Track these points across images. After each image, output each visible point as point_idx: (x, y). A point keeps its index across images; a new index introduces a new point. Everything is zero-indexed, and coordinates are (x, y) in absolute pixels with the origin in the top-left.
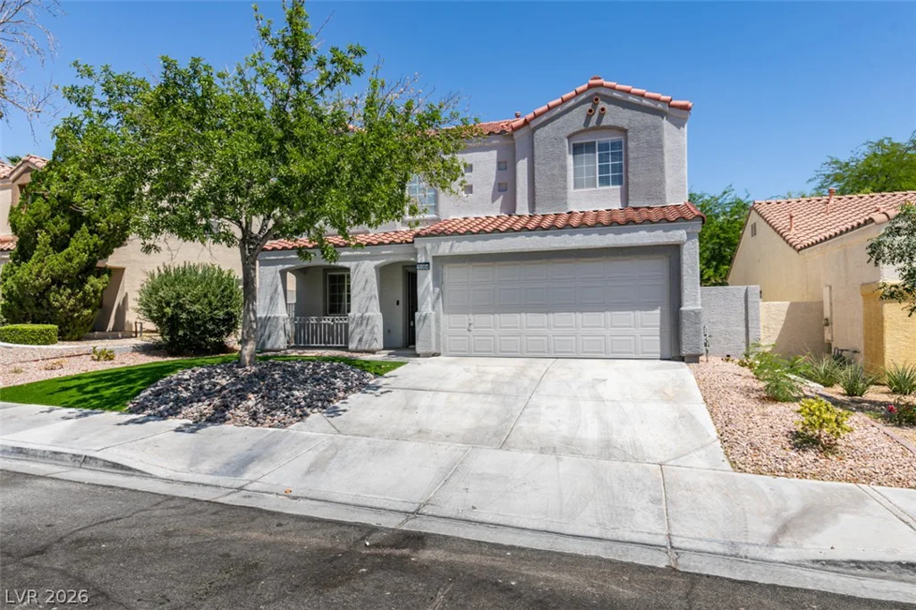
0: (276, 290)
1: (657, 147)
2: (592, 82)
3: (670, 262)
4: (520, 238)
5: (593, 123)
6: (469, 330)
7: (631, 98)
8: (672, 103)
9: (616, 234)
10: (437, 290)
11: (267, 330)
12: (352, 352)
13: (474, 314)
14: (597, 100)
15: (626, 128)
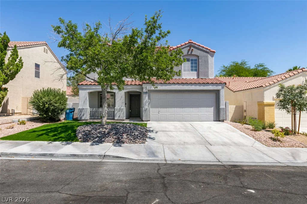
0: (86, 99)
1: (207, 62)
2: (190, 41)
3: (216, 95)
4: (176, 86)
5: (190, 53)
6: (159, 113)
7: (200, 47)
8: (211, 50)
9: (203, 86)
10: (149, 100)
11: (83, 113)
12: (116, 120)
13: (160, 108)
14: (191, 47)
15: (199, 56)
